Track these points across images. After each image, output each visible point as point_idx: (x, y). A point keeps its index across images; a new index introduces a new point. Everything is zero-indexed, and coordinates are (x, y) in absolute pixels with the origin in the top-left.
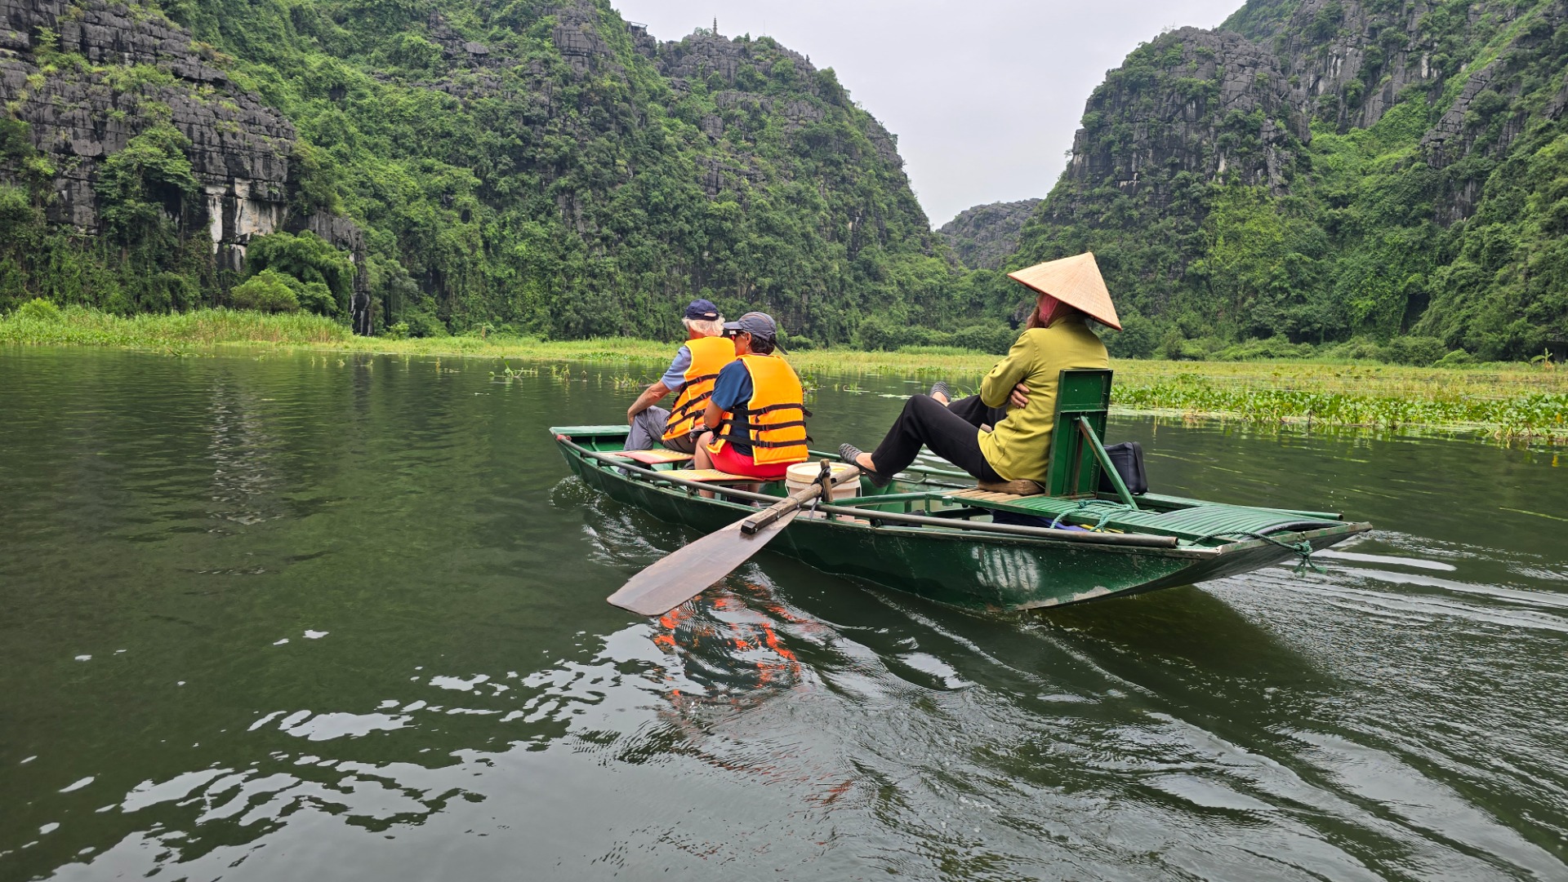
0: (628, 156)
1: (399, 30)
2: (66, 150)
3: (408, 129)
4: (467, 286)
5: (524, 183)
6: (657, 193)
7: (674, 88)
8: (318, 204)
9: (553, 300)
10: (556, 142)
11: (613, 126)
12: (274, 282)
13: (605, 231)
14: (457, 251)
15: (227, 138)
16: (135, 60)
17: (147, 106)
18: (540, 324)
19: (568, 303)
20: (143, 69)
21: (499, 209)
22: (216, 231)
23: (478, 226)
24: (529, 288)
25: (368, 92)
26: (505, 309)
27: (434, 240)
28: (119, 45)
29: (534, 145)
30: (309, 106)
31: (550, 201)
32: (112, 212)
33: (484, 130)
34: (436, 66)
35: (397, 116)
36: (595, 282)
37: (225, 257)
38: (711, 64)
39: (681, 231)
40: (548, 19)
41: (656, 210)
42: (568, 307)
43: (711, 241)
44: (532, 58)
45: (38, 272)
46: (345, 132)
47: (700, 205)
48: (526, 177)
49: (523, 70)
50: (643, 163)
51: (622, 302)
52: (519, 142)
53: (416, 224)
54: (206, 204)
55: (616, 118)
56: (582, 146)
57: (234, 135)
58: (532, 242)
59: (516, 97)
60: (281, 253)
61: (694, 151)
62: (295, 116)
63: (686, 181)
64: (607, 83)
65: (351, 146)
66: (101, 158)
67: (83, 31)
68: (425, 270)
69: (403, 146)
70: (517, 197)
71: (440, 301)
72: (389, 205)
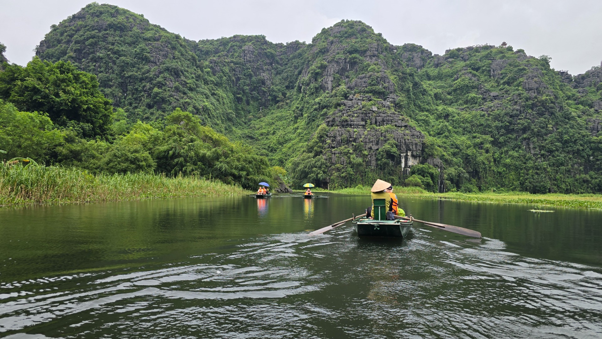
0: (554, 123)
1: (468, 93)
2: (371, 148)
3: (468, 125)
4: (487, 175)
5: (510, 138)
6: (566, 136)
7: (580, 93)
8: (430, 155)
9: (521, 179)
10: (522, 122)
11: (547, 113)
12: (417, 178)
13: (543, 152)
14: (484, 163)
15: (407, 141)
16: (387, 124)
17: (388, 135)
18: (515, 188)
19: (527, 180)
20: (388, 126)
21: (500, 148)
22: (403, 165)
23: (491, 154)
24: (511, 175)
25: (456, 115)
26: (502, 183)
27: (475, 160)
28: (383, 121)
29: (514, 124)
30: (437, 122)
31: (520, 143)
32: (379, 162)
33: (495, 122)
34: (480, 103)
35: (465, 121)
36: (538, 172)
37: (405, 171)
38: (599, 80)
39: (578, 149)
40: (521, 79)
41: (566, 142)
42: (527, 181)
43: (593, 153)
44: (514, 94)
45: (364, 178)
46: (448, 129)
47: (588, 138)
48: (510, 136)
49: (510, 99)
50: (560, 125)
51: (550, 179)
52: (508, 124)
53: (469, 156)
54: (401, 158)
55: (548, 110)
56: (533, 122)
57: (408, 140)
58: (513, 158)
59: (507, 109)
60: (418, 170)
61: (586, 117)
62: (433, 126)
63: (581, 130)
64: (544, 98)
65: (449, 133)
66: (378, 149)
67: (376, 119)
68: (472, 170)
69: (466, 131)
70: (507, 143)
71: (478, 180)
72: (461, 150)
